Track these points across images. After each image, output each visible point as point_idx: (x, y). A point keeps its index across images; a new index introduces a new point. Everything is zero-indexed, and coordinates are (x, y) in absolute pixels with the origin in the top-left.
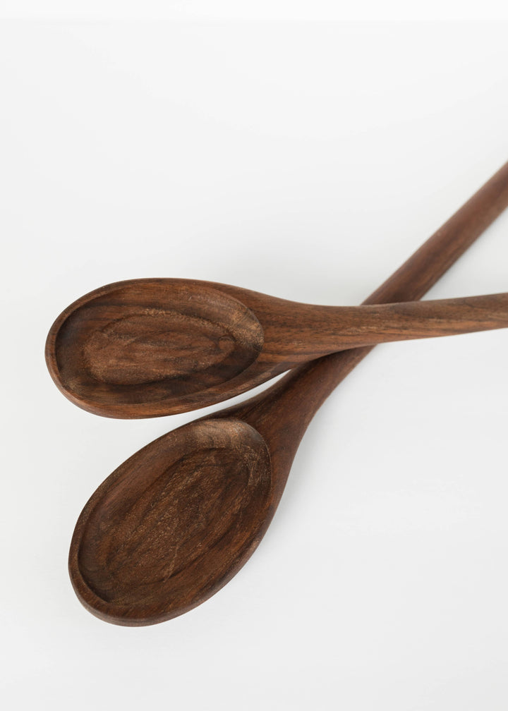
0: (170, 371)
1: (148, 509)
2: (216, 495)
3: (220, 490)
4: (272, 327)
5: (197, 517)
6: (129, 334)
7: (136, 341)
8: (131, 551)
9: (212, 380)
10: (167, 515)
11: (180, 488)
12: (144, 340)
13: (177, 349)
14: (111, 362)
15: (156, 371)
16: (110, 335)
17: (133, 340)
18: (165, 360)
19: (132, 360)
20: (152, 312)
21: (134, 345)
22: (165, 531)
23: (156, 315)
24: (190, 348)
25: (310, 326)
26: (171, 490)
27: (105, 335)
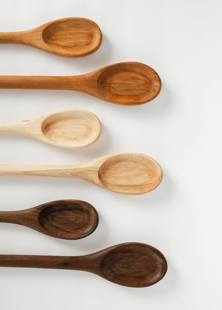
0: (66, 212)
1: (137, 272)
2: (121, 261)
3: (120, 261)
4: (36, 219)
5: (130, 261)
6: (76, 224)
7: (75, 222)
8: (149, 268)
9: (56, 208)
10: (135, 268)
11: (127, 270)
12: (72, 222)
13: (63, 218)
14: (82, 217)
15: (70, 213)
16: (81, 225)
17: (75, 223)
18: (67, 215)
19: (76, 217)
20: (69, 230)
21: (75, 221)
22: (138, 265)
23: (68, 229)
24: (60, 218)
25: (25, 218)
26: (129, 272)
27: (82, 225)
